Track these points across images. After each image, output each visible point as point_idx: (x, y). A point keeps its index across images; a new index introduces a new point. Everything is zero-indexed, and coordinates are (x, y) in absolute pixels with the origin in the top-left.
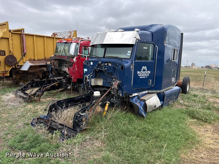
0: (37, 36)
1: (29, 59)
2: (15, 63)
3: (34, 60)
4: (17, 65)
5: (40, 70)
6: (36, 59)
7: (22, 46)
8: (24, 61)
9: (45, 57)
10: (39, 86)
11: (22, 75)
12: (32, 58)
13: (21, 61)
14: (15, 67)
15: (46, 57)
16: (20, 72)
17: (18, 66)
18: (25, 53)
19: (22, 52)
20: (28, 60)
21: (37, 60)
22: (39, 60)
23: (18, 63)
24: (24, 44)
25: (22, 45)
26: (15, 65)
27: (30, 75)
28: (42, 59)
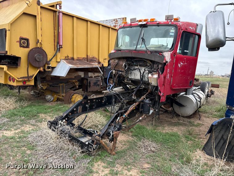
0: (78, 18)
1: (66, 57)
2: (45, 62)
3: (73, 59)
4: (46, 66)
5: (76, 75)
6: (75, 57)
7: (56, 34)
8: (58, 60)
9: (87, 56)
10: (94, 107)
11: (51, 84)
12: (70, 56)
13: (54, 60)
14: (44, 70)
15: (89, 54)
16: (47, 78)
17: (49, 68)
18: (61, 46)
19: (56, 44)
20: (64, 58)
21: (77, 60)
22: (79, 60)
23: (48, 63)
24: (60, 30)
25: (56, 32)
26: (44, 66)
27: (62, 83)
28: (83, 58)
